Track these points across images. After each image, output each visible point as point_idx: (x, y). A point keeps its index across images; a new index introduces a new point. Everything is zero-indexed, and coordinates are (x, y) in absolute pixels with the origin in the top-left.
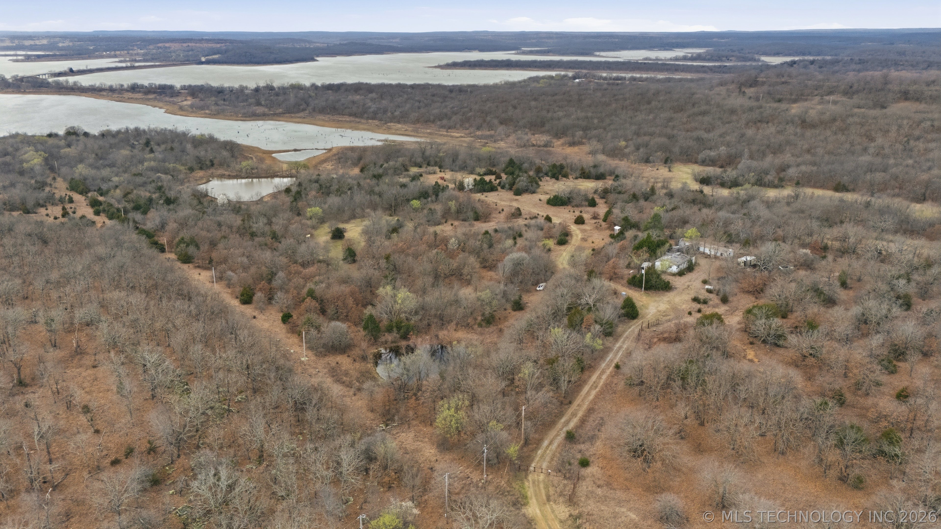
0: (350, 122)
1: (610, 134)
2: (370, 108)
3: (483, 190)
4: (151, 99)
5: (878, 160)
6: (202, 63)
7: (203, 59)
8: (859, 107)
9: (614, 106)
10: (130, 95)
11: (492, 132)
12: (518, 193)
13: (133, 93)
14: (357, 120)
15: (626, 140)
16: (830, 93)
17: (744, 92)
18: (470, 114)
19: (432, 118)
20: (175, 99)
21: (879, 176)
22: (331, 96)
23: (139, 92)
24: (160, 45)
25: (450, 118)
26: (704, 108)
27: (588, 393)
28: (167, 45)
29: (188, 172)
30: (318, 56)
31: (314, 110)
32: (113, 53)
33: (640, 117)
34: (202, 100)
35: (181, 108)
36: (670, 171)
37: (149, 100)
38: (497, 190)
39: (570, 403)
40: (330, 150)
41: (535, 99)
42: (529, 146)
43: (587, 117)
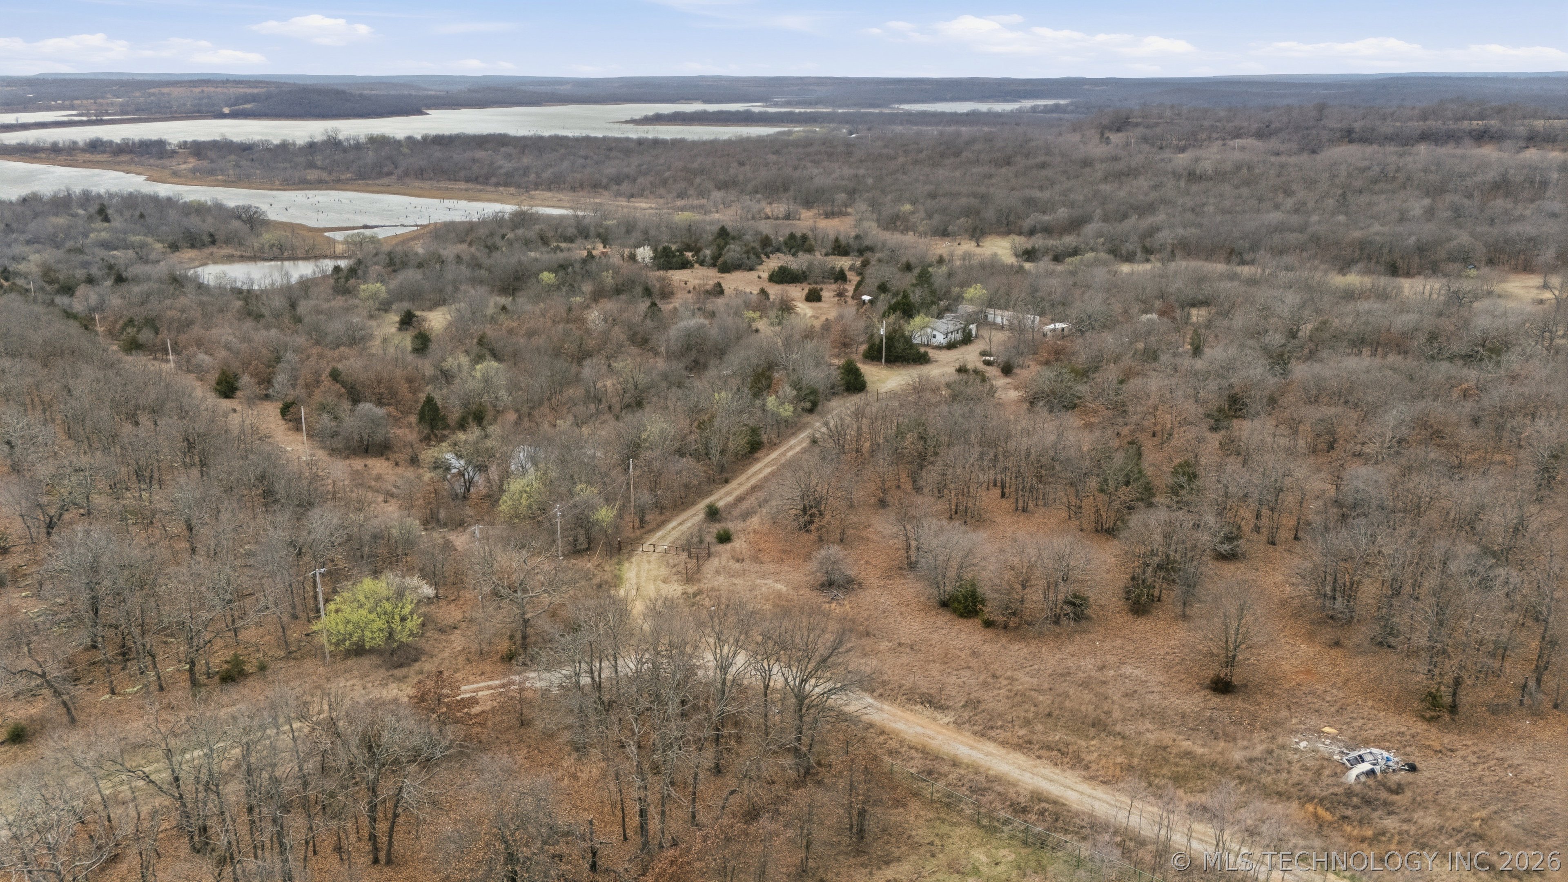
0: (466, 190)
1: (889, 197)
2: (500, 167)
3: (669, 266)
4: (124, 162)
5: (1295, 220)
6: (223, 116)
7: (226, 110)
8: (1278, 154)
9: (901, 160)
10: (88, 156)
11: (704, 201)
12: (726, 269)
13: (92, 153)
14: (479, 187)
15: (914, 203)
16: (1238, 136)
17: (1108, 138)
18: (667, 174)
19: (605, 181)
20: (166, 162)
21: (1293, 238)
22: (437, 153)
23: (104, 152)
24: (152, 91)
25: (635, 180)
26: (1041, 159)
27: (760, 470)
28: (165, 90)
29: (168, 250)
30: (429, 108)
31: (406, 174)
32: (67, 103)
33: (941, 173)
34: (212, 161)
35: (175, 174)
36: (978, 245)
37: (119, 163)
38: (692, 266)
39: (727, 481)
40: (423, 227)
41: (777, 152)
42: (761, 219)
43: (856, 176)
